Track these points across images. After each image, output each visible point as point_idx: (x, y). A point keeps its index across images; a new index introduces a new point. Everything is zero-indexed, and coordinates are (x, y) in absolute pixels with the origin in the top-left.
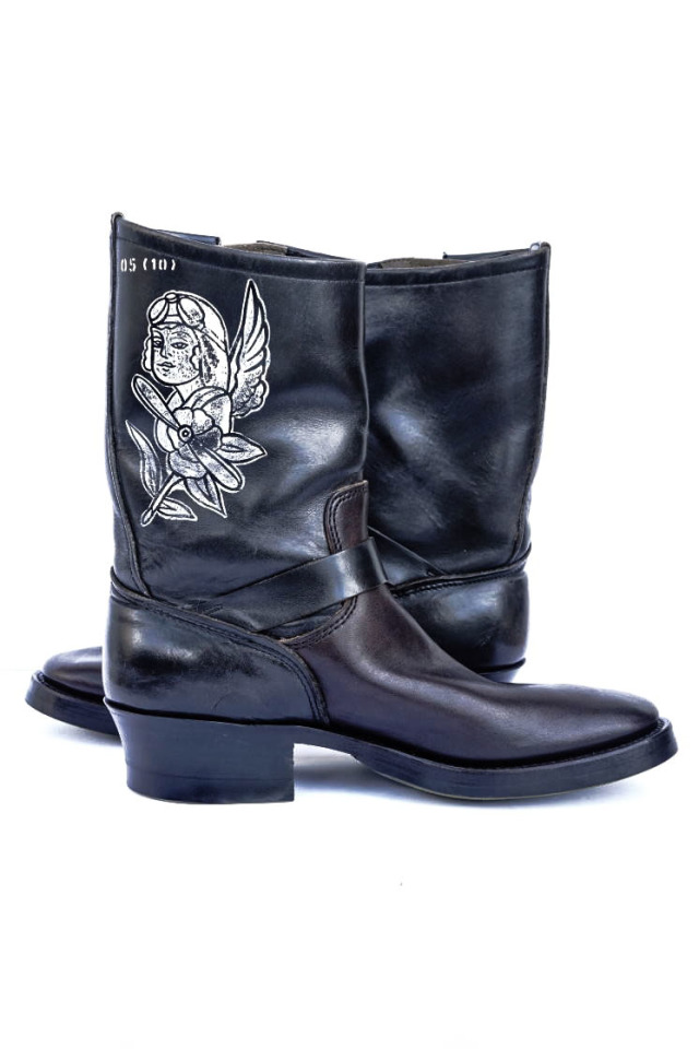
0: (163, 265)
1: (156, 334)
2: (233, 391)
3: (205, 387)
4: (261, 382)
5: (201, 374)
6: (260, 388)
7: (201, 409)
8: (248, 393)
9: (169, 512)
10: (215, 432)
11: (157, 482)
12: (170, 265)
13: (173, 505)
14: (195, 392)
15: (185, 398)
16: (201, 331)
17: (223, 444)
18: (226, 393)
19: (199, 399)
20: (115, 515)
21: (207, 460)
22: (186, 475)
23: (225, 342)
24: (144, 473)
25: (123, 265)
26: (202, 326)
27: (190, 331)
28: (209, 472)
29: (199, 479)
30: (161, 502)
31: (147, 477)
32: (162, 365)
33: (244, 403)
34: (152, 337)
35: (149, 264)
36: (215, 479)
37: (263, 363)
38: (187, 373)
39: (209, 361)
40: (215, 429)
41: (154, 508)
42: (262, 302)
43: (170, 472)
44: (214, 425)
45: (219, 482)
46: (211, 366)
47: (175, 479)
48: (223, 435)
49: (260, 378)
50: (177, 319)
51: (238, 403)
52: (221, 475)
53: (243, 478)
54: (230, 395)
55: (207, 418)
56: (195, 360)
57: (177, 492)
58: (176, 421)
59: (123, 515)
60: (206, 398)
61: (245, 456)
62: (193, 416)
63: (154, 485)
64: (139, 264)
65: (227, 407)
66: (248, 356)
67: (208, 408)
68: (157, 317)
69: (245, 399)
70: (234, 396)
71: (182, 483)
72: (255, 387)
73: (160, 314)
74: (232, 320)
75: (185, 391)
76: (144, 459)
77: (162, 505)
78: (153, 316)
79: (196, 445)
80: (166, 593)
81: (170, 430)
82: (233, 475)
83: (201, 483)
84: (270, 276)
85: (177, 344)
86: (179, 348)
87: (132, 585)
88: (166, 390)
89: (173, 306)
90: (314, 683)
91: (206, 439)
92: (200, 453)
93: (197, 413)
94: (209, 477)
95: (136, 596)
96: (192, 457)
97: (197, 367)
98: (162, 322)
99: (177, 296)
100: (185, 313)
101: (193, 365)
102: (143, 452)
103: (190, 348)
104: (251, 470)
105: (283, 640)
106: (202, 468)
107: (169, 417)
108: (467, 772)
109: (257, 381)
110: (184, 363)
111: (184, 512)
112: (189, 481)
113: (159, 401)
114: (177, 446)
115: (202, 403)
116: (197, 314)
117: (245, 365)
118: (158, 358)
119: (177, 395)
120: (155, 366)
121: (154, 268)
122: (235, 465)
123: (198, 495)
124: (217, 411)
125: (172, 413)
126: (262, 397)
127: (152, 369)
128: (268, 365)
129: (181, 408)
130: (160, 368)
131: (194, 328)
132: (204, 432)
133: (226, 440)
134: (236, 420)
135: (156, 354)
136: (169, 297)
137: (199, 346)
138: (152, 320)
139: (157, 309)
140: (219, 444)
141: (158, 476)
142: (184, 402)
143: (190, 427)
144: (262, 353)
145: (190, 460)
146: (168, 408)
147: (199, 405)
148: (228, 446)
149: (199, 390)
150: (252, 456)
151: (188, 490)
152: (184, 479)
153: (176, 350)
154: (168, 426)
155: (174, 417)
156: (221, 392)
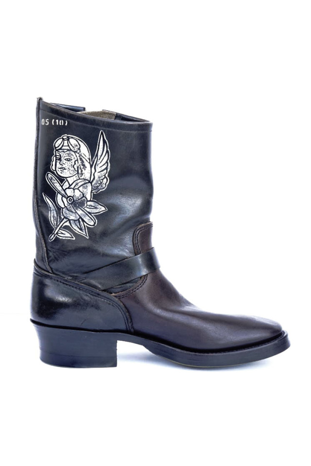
0: (61, 123)
1: (57, 154)
2: (93, 181)
3: (80, 179)
4: (105, 177)
5: (78, 173)
6: (105, 180)
7: (78, 189)
8: (99, 182)
9: (62, 235)
10: (84, 200)
11: (57, 221)
12: (65, 123)
13: (63, 232)
14: (75, 181)
15: (71, 184)
16: (78, 153)
17: (87, 205)
18: (89, 182)
19: (77, 184)
20: (37, 235)
21: (80, 212)
23: (89, 159)
24: (50, 217)
25: (43, 122)
26: (79, 151)
27: (73, 153)
28: (80, 217)
29: (76, 220)
30: (59, 231)
31: (52, 219)
32: (60, 168)
33: (98, 187)
34: (56, 156)
35: (55, 122)
36: (83, 221)
37: (106, 169)
38: (72, 172)
39: (82, 167)
40: (84, 198)
41: (55, 233)
42: (107, 141)
43: (63, 217)
44: (83, 196)
45: (85, 222)
46: (83, 169)
47: (65, 220)
48: (88, 201)
49: (105, 175)
50: (68, 148)
51: (94, 187)
52: (86, 219)
53: (97, 221)
54: (91, 183)
55: (80, 193)
56: (76, 167)
57: (66, 226)
58: (66, 194)
59: (41, 236)
60: (80, 184)
61: (97, 211)
62: (74, 192)
63: (55, 223)
64: (50, 122)
65: (89, 188)
66: (100, 165)
67: (81, 189)
68: (58, 146)
69: (98, 185)
70: (93, 183)
71: (68, 222)
72: (103, 180)
73: (60, 145)
74: (93, 149)
75: (71, 180)
76: (51, 211)
77: (59, 232)
78: (56, 146)
79: (75, 205)
80: (60, 272)
81: (63, 198)
82: (92, 219)
83: (77, 222)
84: (111, 129)
85: (67, 159)
86: (68, 161)
87: (44, 268)
88: (62, 180)
89: (66, 142)
90: (127, 314)
91: (80, 203)
92: (77, 209)
93: (75, 190)
94: (80, 220)
95: (46, 273)
96: (73, 210)
97: (76, 169)
98: (61, 149)
100: (71, 145)
101: (75, 169)
102: (50, 208)
103: (73, 161)
104: (100, 217)
105: (113, 294)
106: (77, 215)
107: (63, 192)
108: (196, 355)
109: (104, 177)
110: (70, 168)
111: (69, 235)
112: (71, 221)
113: (59, 184)
114: (66, 206)
115: (78, 186)
116: (77, 146)
117: (98, 169)
118: (58, 166)
119: (67, 182)
120: (57, 169)
121: (57, 124)
122: (92, 215)
123: (76, 228)
124: (85, 190)
125: (64, 190)
126: (105, 184)
127: (56, 170)
128: (109, 170)
129: (69, 188)
130: (59, 170)
131: (75, 152)
132: (79, 199)
133: (89, 203)
134: (94, 194)
135: (58, 163)
136: (64, 137)
137: (77, 160)
138: (56, 148)
139: (58, 143)
140: (86, 205)
141: (57, 219)
142: (70, 185)
143: (72, 197)
144: (106, 164)
145: (72, 212)
146: (62, 188)
147: (76, 187)
148: (90, 206)
149: (77, 180)
150: (100, 210)
151: (71, 225)
152: (69, 220)
153: (67, 162)
154: (63, 196)
155: (65, 192)
156: (87, 181)
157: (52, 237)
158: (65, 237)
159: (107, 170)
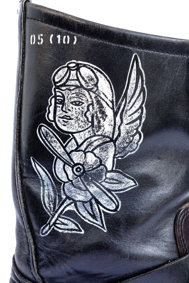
0: (66, 40)
1: (58, 94)
2: (117, 138)
3: (95, 135)
4: (138, 132)
5: (93, 125)
6: (137, 137)
7: (92, 152)
8: (127, 141)
9: (62, 227)
10: (101, 170)
11: (54, 204)
12: (72, 40)
13: (65, 221)
14: (87, 139)
16: (94, 93)
17: (106, 178)
18: (112, 140)
19: (90, 144)
20: (18, 223)
21: (93, 189)
22: (77, 199)
23: (112, 102)
24: (43, 197)
25: (32, 39)
26: (95, 89)
27: (86, 93)
28: (93, 197)
29: (86, 202)
30: (57, 219)
31: (46, 200)
32: (62, 118)
33: (125, 148)
34: (55, 96)
35: (55, 39)
36: (98, 202)
37: (140, 118)
38: (82, 124)
39: (100, 115)
40: (102, 167)
41: (51, 224)
42: (143, 72)
43: (64, 197)
44: (101, 164)
45: (102, 205)
46: (101, 119)
47: (68, 202)
48: (107, 171)
49: (137, 129)
50: (77, 83)
51: (120, 148)
52: (103, 200)
53: (120, 202)
54: (115, 142)
55: (96, 158)
57: (69, 211)
58: (71, 159)
59: (26, 226)
60: (96, 144)
61: (122, 186)
62: (85, 157)
63: (52, 206)
64: (46, 39)
65: (111, 151)
67: (97, 151)
68: (60, 81)
69: (125, 145)
71: (73, 204)
72: (133, 136)
73: (63, 78)
74: (119, 85)
75: (80, 137)
76: (44, 186)
77: (58, 222)
78: (57, 80)
79: (86, 179)
81: (66, 166)
82: (112, 200)
83: (88, 205)
84: (151, 52)
85: (75, 102)
86: (76, 105)
87: (30, 276)
88: (65, 137)
89: (73, 73)
91: (95, 174)
92: (89, 184)
93: (88, 154)
94: (93, 201)
96: (82, 186)
97: (90, 120)
98: (64, 85)
99: (77, 65)
100: (83, 78)
101: (87, 118)
102: (43, 181)
103: (86, 105)
104: (126, 196)
106: (89, 194)
107: (66, 157)
109: (135, 131)
110: (80, 116)
111: (73, 226)
112: (78, 204)
113: (59, 144)
114: (71, 179)
116: (92, 79)
117: (126, 119)
118: (59, 113)
119: (73, 140)
120: (57, 118)
121: (59, 42)
122: (114, 193)
123: (85, 214)
124: (103, 154)
125: (69, 154)
126: (137, 143)
127: (54, 120)
128: (143, 120)
129: (76, 150)
130: (61, 120)
131: (89, 90)
132: (93, 169)
133: (108, 175)
134: (117, 160)
135: (58, 109)
136: (70, 65)
137: (92, 104)
138: (55, 83)
139: (60, 74)
140: (104, 178)
141: (55, 200)
142: (79, 146)
143: (82, 165)
144: (140, 111)
145: (80, 189)
146: (65, 150)
147: (90, 149)
148: (110, 179)
149: (90, 137)
150: (127, 186)
151: (77, 210)
152: (75, 202)
153: (74, 107)
154: (65, 163)
155: (70, 157)
156: (108, 139)
157: (46, 230)
158: (68, 230)
159: (141, 120)
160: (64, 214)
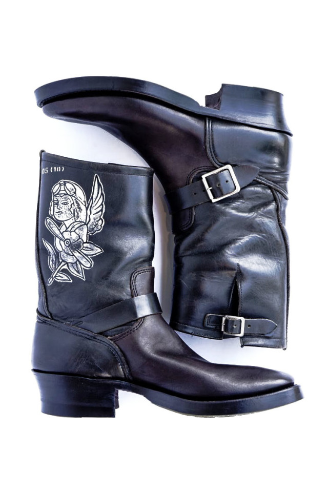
0: (58, 169)
1: (55, 199)
2: (88, 223)
3: (76, 222)
4: (100, 219)
5: (74, 216)
6: (100, 222)
7: (74, 231)
8: (95, 224)
9: (60, 278)
10: (80, 242)
12: (62, 169)
13: (61, 275)
14: (72, 224)
15: (67, 227)
16: (74, 197)
17: (83, 247)
18: (85, 224)
19: (73, 227)
21: (77, 254)
22: (68, 262)
23: (85, 202)
24: (50, 261)
25: (43, 171)
26: (75, 195)
27: (70, 197)
28: (78, 260)
29: (74, 263)
30: (57, 274)
31: (51, 263)
33: (93, 228)
34: (54, 201)
35: (53, 170)
36: (80, 263)
37: (101, 210)
38: (69, 215)
39: (78, 210)
40: (80, 240)
41: (53, 277)
42: (101, 184)
43: (61, 261)
44: (80, 238)
45: (82, 264)
46: (79, 212)
47: (63, 263)
48: (84, 243)
49: (100, 217)
50: (64, 192)
51: (90, 229)
52: (83, 261)
53: (93, 262)
54: (87, 225)
55: (77, 235)
56: (72, 210)
57: (64, 269)
58: (63, 237)
59: (41, 281)
60: (76, 227)
61: (94, 252)
62: (71, 235)
63: (54, 266)
64: (49, 169)
65: (85, 230)
66: (95, 208)
67: (77, 231)
68: (56, 192)
69: (94, 226)
70: (89, 225)
71: (66, 265)
72: (98, 221)
73: (57, 190)
74: (88, 192)
75: (68, 223)
76: (50, 255)
77: (57, 275)
78: (54, 192)
79: (72, 248)
80: (58, 317)
82: (88, 261)
83: (74, 265)
84: (105, 173)
85: (64, 203)
87: (44, 313)
88: (59, 223)
89: (63, 187)
90: (123, 358)
91: (76, 245)
92: (74, 251)
93: (72, 233)
94: (78, 263)
95: (46, 319)
96: (70, 253)
97: (73, 213)
98: (58, 194)
99: (65, 182)
100: (68, 189)
101: (71, 212)
102: (50, 253)
103: (70, 205)
104: (96, 259)
105: (109, 337)
106: (75, 258)
107: (61, 236)
109: (99, 218)
110: (67, 211)
111: (66, 278)
112: (69, 264)
113: (56, 228)
114: (64, 249)
115: (74, 229)
116: (73, 190)
117: (94, 211)
119: (64, 225)
120: (55, 213)
121: (55, 171)
122: (89, 257)
123: (73, 270)
124: (81, 232)
125: (62, 234)
126: (101, 226)
127: (54, 215)
128: (104, 211)
129: (66, 231)
130: (57, 214)
131: (71, 196)
132: (76, 241)
133: (85, 245)
134: (89, 236)
135: (56, 208)
136: (61, 183)
137: (73, 203)
138: (54, 193)
139: (56, 188)
140: (82, 247)
141: (56, 263)
142: (67, 228)
143: (69, 240)
144: (101, 206)
145: (69, 255)
146: (60, 232)
147: (73, 230)
148: (86, 248)
149: (74, 223)
150: (97, 252)
151: (69, 268)
152: (67, 263)
153: (64, 206)
154: (60, 240)
155: (62, 235)
156: (83, 224)
157: (51, 281)
158: (63, 280)
159: (102, 212)
160: (61, 271)
